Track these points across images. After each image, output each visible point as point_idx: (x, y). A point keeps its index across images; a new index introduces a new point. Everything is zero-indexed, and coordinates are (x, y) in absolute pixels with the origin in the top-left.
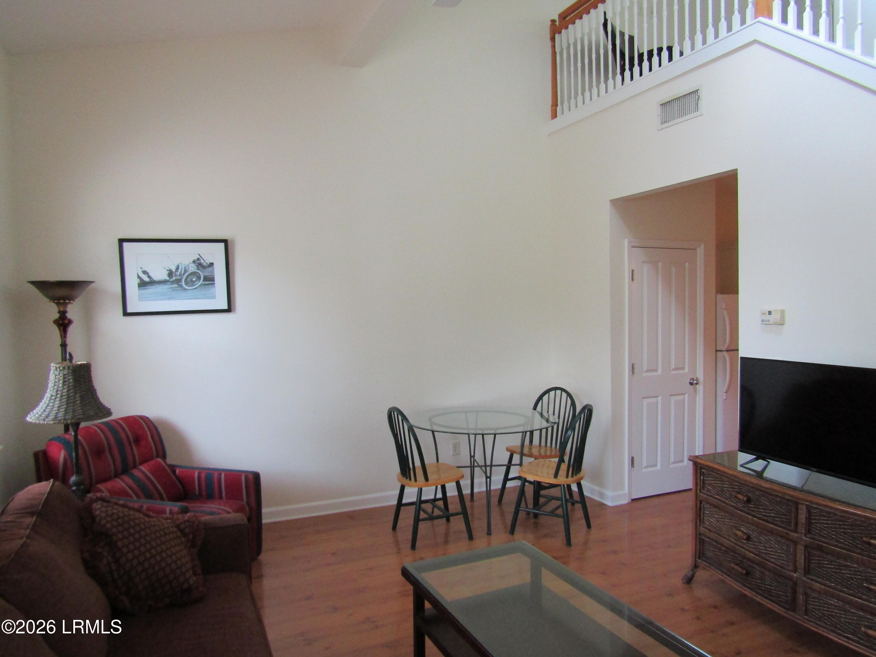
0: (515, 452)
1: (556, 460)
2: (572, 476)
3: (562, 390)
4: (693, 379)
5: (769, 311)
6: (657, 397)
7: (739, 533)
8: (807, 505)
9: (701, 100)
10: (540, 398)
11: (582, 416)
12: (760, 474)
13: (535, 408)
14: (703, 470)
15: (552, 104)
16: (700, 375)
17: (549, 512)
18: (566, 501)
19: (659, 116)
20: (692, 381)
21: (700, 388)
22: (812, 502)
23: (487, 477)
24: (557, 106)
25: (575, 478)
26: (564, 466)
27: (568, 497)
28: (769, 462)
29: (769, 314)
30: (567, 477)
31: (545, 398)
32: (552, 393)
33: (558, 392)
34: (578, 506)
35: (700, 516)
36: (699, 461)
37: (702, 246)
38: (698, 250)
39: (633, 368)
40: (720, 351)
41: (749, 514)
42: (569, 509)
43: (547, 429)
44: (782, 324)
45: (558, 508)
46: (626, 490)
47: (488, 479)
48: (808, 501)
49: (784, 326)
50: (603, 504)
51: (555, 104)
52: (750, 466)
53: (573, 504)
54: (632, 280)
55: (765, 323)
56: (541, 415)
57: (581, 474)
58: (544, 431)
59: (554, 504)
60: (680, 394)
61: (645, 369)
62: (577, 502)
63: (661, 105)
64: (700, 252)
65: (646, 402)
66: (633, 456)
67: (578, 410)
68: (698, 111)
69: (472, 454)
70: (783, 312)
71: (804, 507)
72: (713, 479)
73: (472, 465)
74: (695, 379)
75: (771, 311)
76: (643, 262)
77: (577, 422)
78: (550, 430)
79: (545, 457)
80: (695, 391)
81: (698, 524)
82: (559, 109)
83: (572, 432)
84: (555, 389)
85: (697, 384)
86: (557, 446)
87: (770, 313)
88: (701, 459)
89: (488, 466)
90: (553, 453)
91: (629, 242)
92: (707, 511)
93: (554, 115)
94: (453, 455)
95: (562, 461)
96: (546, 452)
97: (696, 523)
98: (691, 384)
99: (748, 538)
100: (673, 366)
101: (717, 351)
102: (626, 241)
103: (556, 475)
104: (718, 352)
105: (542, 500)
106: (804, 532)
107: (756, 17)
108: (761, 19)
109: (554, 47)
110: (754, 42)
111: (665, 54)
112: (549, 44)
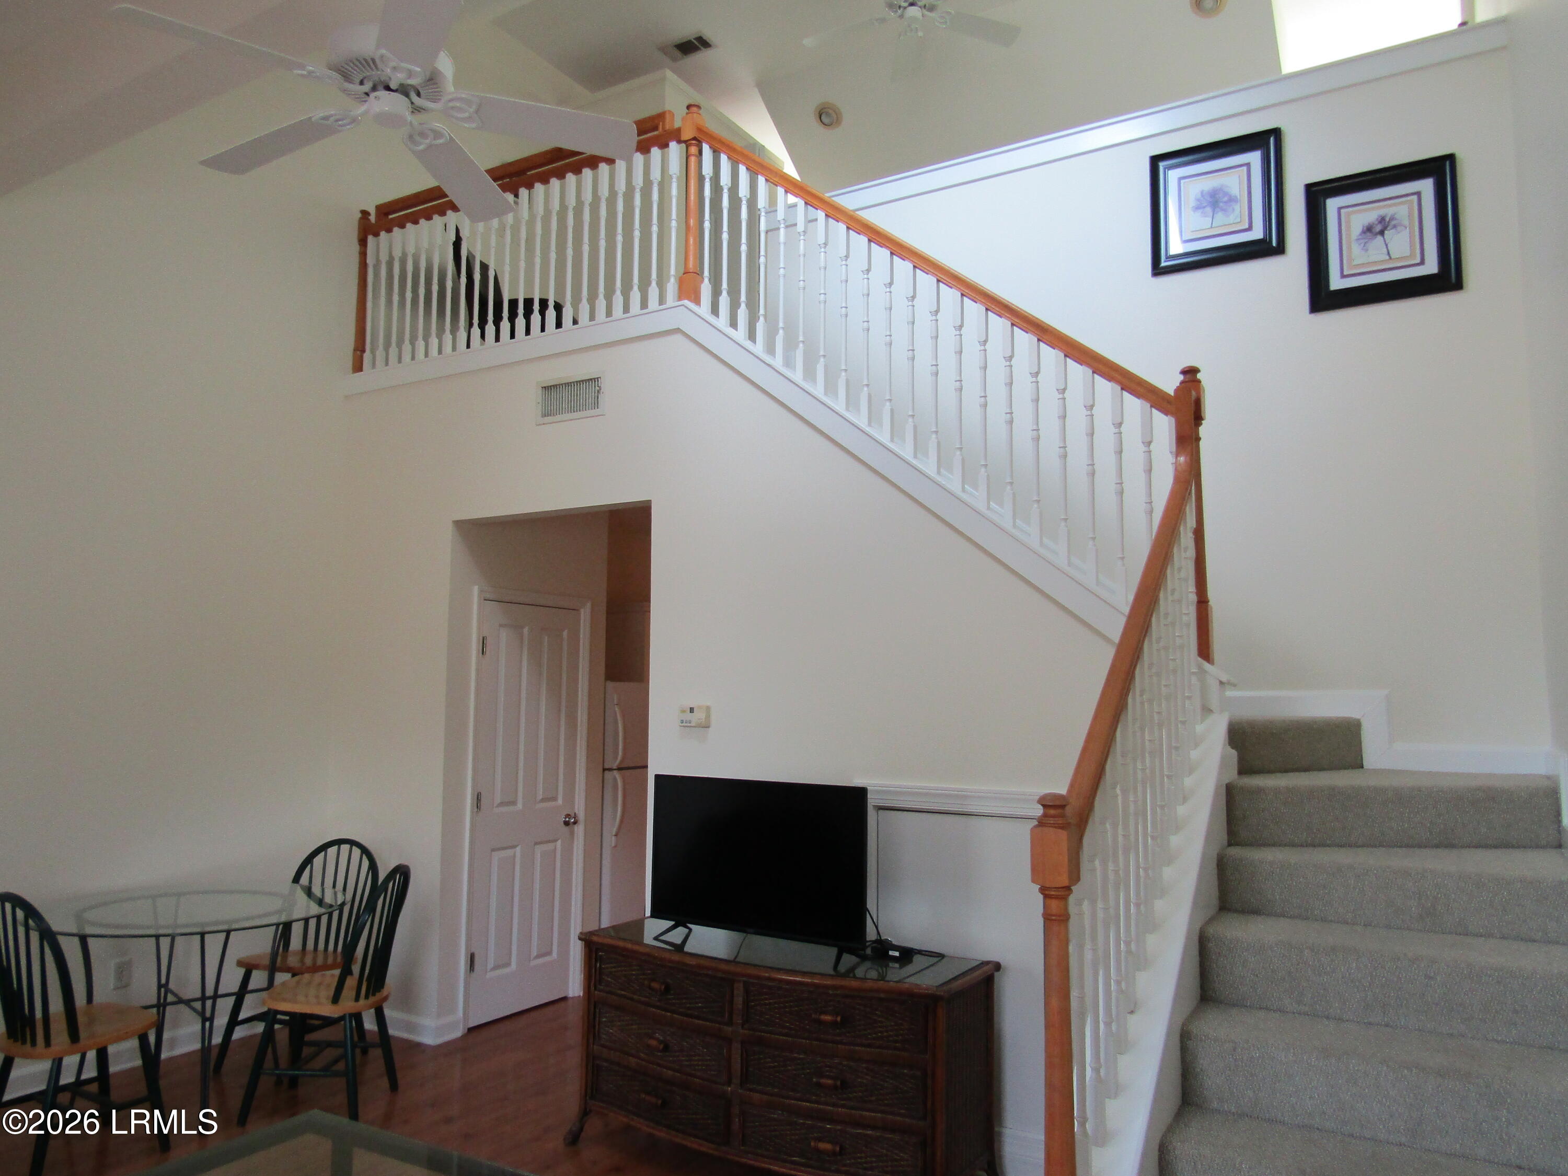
0: (257, 967)
1: (337, 972)
2: (367, 997)
3: (352, 843)
4: (568, 816)
5: (690, 708)
6: (514, 847)
7: (653, 1043)
8: (745, 982)
9: (603, 393)
10: (309, 860)
11: (391, 885)
12: (679, 948)
13: (296, 879)
14: (600, 954)
15: (354, 348)
16: (580, 808)
17: (319, 1071)
18: (354, 1046)
19: (539, 404)
20: (567, 819)
21: (579, 829)
22: (750, 976)
23: (204, 1020)
24: (363, 351)
25: (372, 999)
26: (351, 982)
27: (356, 1038)
28: (690, 930)
29: (690, 712)
30: (357, 999)
31: (318, 860)
32: (332, 851)
33: (345, 848)
34: (376, 1054)
35: (594, 1027)
36: (595, 939)
37: (589, 605)
38: (582, 611)
39: (478, 798)
40: (610, 770)
41: (666, 1010)
42: (358, 1061)
43: (319, 917)
44: (708, 727)
45: (336, 1061)
46: (460, 1013)
47: (207, 1024)
48: (743, 975)
49: (710, 728)
50: (419, 1045)
51: (360, 348)
52: (669, 937)
53: (365, 1052)
54: (483, 654)
55: (686, 724)
56: (309, 892)
57: (385, 992)
58: (312, 923)
59: (329, 1054)
60: (549, 842)
61: (498, 800)
62: (374, 1046)
63: (542, 388)
64: (585, 614)
65: (497, 856)
66: (473, 950)
67: (382, 876)
68: (598, 408)
69: (163, 981)
70: (708, 709)
71: (741, 985)
72: (615, 965)
73: (162, 1001)
74: (573, 815)
75: (693, 708)
76: (501, 626)
77: (379, 897)
78: (324, 919)
79: (314, 969)
80: (572, 833)
81: (591, 1041)
82: (367, 356)
83: (369, 917)
84: (339, 842)
85: (575, 823)
86: (337, 947)
87: (692, 710)
88: (598, 935)
89: (209, 998)
90: (330, 960)
91: (481, 591)
92: (606, 1017)
93: (358, 367)
94: (116, 988)
95: (346, 971)
96: (315, 959)
97: (588, 1040)
98: (567, 823)
99: (666, 1048)
100: (540, 797)
101: (604, 770)
102: (476, 589)
103: (336, 999)
104: (606, 772)
105: (306, 1051)
106: (741, 1021)
107: (680, 299)
108: (686, 302)
109: (363, 254)
110: (678, 331)
111: (551, 314)
112: (355, 248)
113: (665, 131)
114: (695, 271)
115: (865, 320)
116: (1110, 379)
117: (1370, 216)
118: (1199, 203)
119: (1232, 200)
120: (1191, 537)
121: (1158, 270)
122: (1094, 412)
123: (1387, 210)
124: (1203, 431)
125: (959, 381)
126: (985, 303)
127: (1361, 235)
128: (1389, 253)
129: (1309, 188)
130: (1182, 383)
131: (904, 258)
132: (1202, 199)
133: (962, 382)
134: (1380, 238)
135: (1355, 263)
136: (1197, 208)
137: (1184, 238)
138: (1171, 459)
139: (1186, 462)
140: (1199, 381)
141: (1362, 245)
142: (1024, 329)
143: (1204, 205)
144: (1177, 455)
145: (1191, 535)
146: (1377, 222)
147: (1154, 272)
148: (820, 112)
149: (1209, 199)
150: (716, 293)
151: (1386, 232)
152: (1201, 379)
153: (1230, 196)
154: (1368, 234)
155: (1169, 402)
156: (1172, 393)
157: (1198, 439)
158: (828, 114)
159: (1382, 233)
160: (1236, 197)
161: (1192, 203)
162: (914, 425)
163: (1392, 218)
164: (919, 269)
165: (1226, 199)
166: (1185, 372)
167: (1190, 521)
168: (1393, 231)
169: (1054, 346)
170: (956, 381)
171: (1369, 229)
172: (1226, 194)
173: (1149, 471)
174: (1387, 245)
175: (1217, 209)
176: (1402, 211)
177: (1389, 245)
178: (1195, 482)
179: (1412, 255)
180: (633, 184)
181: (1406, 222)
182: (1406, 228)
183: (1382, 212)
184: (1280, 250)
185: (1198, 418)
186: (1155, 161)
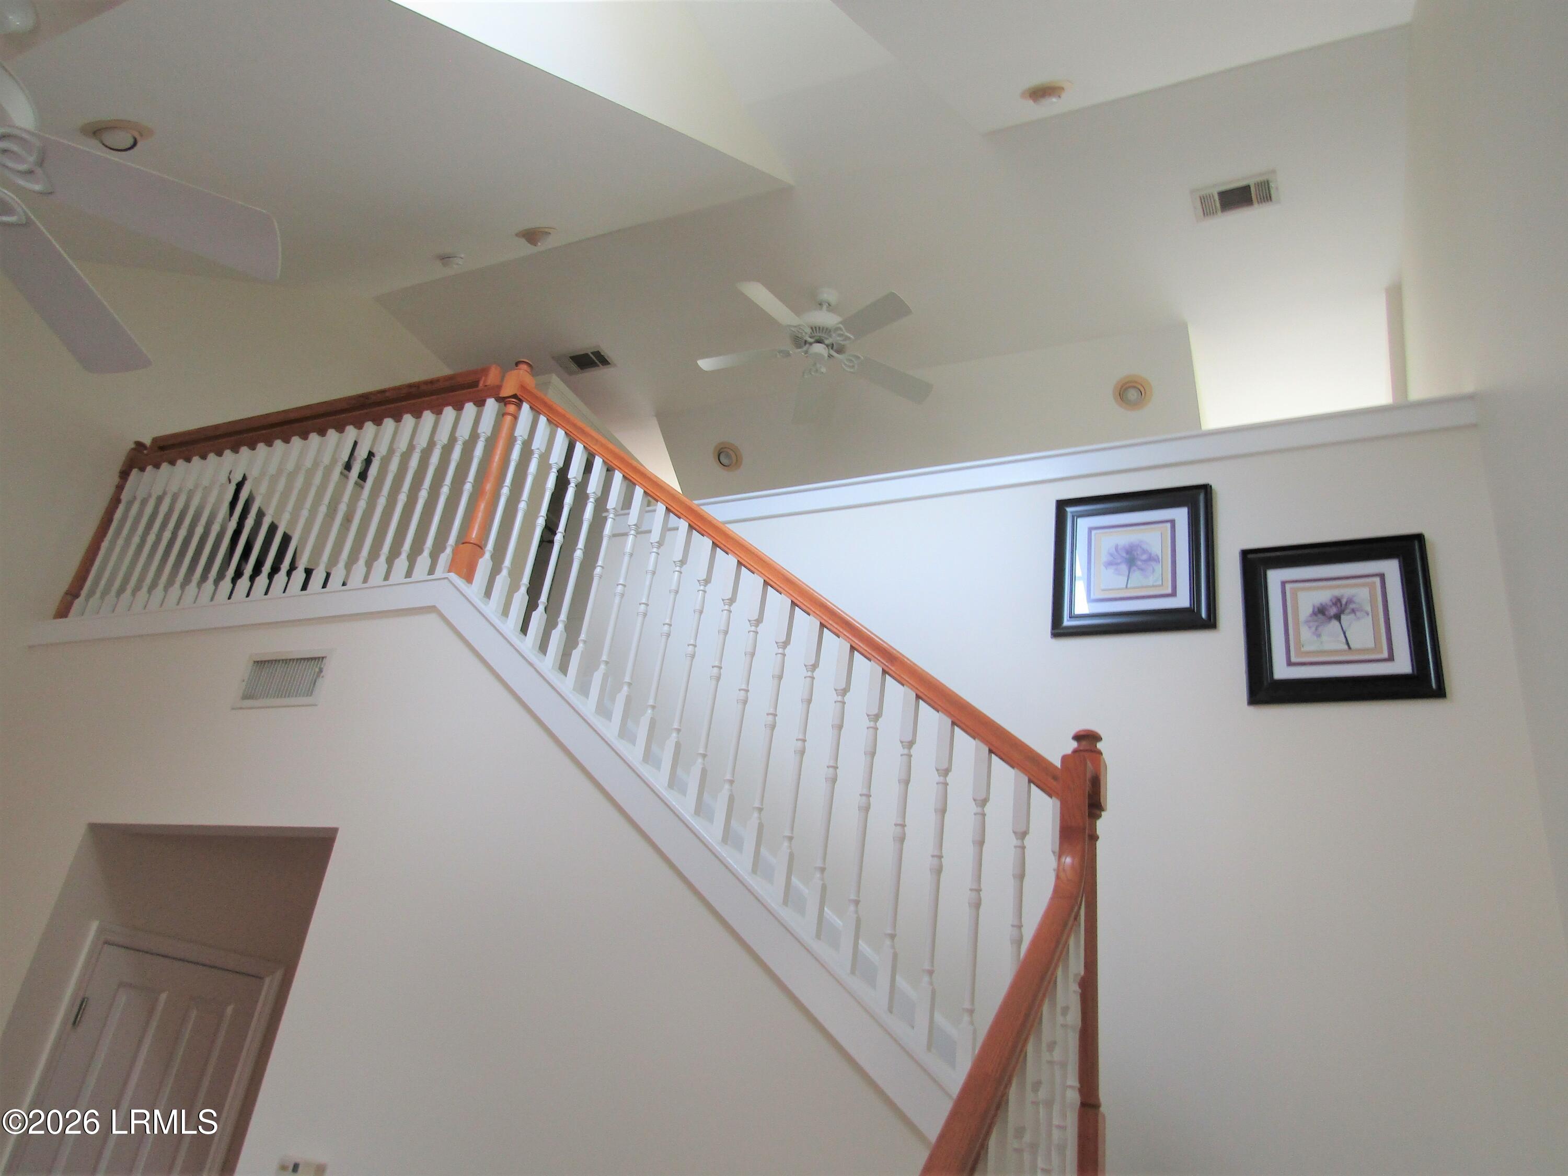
5: (295, 1164)
9: (323, 677)
15: (67, 590)
19: (244, 681)
24: (77, 595)
29: (294, 1171)
37: (280, 973)
38: (267, 980)
51: (73, 591)
54: (75, 1024)
63: (255, 662)
64: (271, 985)
68: (310, 696)
70: (320, 1170)
75: (298, 1164)
76: (121, 985)
82: (79, 601)
87: (296, 1167)
91: (100, 931)
93: (65, 612)
102: (94, 926)
107: (449, 571)
108: (453, 576)
109: (120, 488)
110: (432, 609)
111: (299, 576)
112: (116, 480)
113: (486, 386)
114: (478, 543)
115: (667, 622)
116: (973, 734)
117: (1323, 596)
118: (1112, 558)
119: (1152, 559)
120: (1074, 992)
121: (1059, 630)
122: (949, 779)
123: (1345, 592)
124: (1102, 825)
125: (771, 714)
126: (820, 616)
127: (1311, 616)
128: (1348, 643)
129: (1246, 555)
130: (1075, 751)
131: (727, 550)
132: (1116, 553)
133: (777, 718)
134: (1335, 623)
135: (1306, 649)
136: (1109, 564)
137: (1092, 597)
138: (1052, 862)
139: (1073, 864)
140: (1100, 753)
141: (1314, 629)
142: (866, 654)
143: (1119, 561)
144: (1060, 855)
145: (1074, 988)
146: (1330, 604)
147: (1053, 631)
148: (719, 451)
149: (1124, 555)
150: (496, 570)
151: (1343, 617)
152: (1103, 751)
153: (1150, 554)
154: (1320, 616)
155: (1055, 778)
156: (1058, 764)
157: (1094, 838)
158: (728, 456)
159: (1338, 617)
160: (1157, 556)
161: (1104, 558)
162: (702, 768)
163: (1350, 601)
164: (745, 567)
165: (1144, 557)
166: (1078, 737)
167: (1076, 965)
168: (1352, 616)
169: (904, 682)
170: (768, 714)
171: (1321, 611)
172: (1144, 551)
173: (1021, 876)
174: (1344, 633)
175: (1134, 568)
176: (1361, 594)
177: (1346, 633)
178: (1086, 902)
179: (1377, 648)
180: (435, 440)
181: (1369, 609)
182: (1368, 614)
183: (1337, 592)
184: (1210, 623)
185: (1095, 806)
186: (1062, 505)
